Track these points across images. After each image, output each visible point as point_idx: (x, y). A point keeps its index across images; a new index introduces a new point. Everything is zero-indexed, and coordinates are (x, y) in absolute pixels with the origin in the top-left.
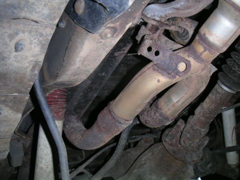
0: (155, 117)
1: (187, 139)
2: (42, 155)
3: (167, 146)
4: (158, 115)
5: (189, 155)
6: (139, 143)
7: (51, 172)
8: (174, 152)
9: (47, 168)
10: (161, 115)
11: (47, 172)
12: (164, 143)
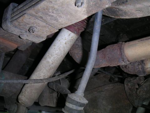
0: (137, 67)
1: (143, 91)
2: (53, 53)
3: (127, 88)
4: (140, 67)
5: (137, 101)
6: (98, 75)
7: (53, 68)
8: (130, 95)
9: (52, 64)
10: (143, 68)
11: (51, 67)
12: (125, 85)
